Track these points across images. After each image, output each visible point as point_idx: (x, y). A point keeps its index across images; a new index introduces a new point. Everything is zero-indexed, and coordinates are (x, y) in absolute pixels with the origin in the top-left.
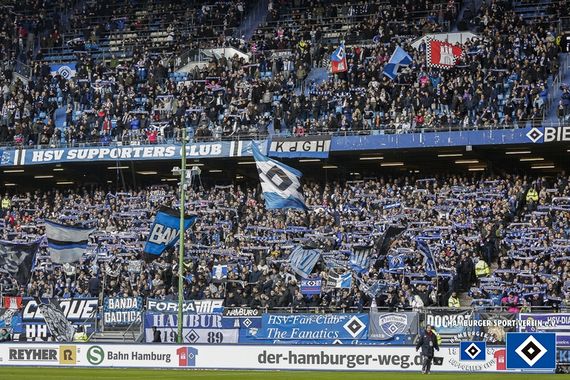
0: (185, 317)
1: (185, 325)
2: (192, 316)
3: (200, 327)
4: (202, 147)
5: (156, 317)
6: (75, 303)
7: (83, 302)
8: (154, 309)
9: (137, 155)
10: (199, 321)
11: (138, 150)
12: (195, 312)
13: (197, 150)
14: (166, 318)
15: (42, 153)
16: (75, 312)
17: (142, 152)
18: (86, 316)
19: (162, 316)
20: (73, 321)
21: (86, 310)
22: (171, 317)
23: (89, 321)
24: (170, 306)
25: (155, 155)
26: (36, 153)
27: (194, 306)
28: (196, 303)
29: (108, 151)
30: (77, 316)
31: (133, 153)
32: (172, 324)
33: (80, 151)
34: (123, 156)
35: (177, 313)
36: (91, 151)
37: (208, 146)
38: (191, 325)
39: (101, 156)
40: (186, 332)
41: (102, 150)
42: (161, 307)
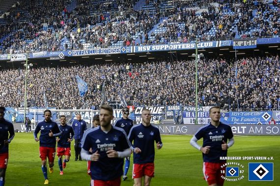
0: (199, 113)
1: (199, 116)
2: (201, 113)
3: (205, 117)
4: (205, 44)
5: (187, 113)
6: (155, 108)
7: (158, 108)
8: (186, 110)
9: (179, 48)
10: (204, 114)
11: (180, 45)
12: (202, 111)
13: (203, 45)
14: (191, 114)
15: (141, 47)
16: (155, 111)
17: (181, 46)
18: (159, 113)
19: (189, 113)
20: (155, 115)
21: (159, 110)
22: (193, 113)
23: (161, 115)
24: (192, 109)
25: (187, 47)
26: (139, 47)
27: (202, 109)
28: (203, 107)
30: (156, 113)
31: (178, 47)
32: (194, 116)
33: (157, 46)
34: (174, 48)
35: (195, 111)
36: (161, 46)
37: (208, 43)
38: (201, 116)
39: (165, 49)
40: (199, 119)
41: (166, 46)
42: (189, 109)
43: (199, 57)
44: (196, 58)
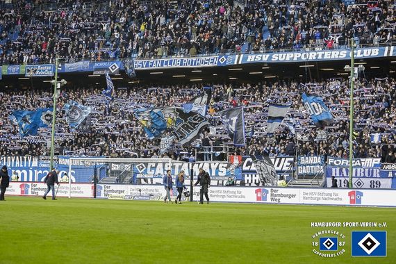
0: (354, 170)
1: (354, 175)
2: (359, 169)
3: (364, 177)
4: (365, 51)
5: (334, 170)
6: (278, 159)
7: (283, 159)
8: (332, 164)
9: (320, 57)
10: (364, 172)
11: (320, 54)
12: (361, 167)
13: (362, 53)
14: (341, 170)
15: (254, 56)
16: (278, 166)
17: (323, 55)
18: (285, 168)
19: (338, 169)
20: (277, 172)
21: (285, 164)
22: (344, 170)
23: (288, 172)
24: (343, 162)
25: (333, 57)
26: (250, 57)
27: (361, 162)
28: (362, 160)
29: (300, 54)
30: (279, 169)
31: (317, 56)
32: (345, 175)
33: (281, 55)
34: (310, 58)
35: (348, 167)
36: (288, 54)
37: (369, 50)
38: (358, 175)
39: (295, 59)
40: (354, 180)
41: (296, 54)
42: (337, 162)
43: (356, 71)
44: (352, 74)
